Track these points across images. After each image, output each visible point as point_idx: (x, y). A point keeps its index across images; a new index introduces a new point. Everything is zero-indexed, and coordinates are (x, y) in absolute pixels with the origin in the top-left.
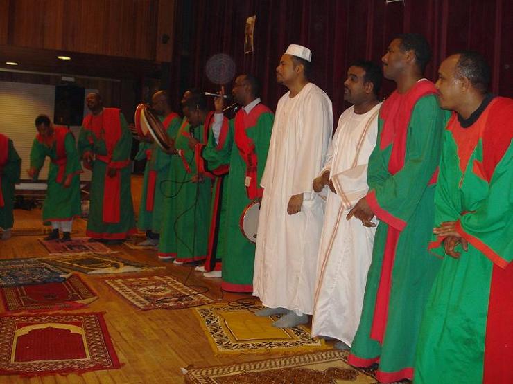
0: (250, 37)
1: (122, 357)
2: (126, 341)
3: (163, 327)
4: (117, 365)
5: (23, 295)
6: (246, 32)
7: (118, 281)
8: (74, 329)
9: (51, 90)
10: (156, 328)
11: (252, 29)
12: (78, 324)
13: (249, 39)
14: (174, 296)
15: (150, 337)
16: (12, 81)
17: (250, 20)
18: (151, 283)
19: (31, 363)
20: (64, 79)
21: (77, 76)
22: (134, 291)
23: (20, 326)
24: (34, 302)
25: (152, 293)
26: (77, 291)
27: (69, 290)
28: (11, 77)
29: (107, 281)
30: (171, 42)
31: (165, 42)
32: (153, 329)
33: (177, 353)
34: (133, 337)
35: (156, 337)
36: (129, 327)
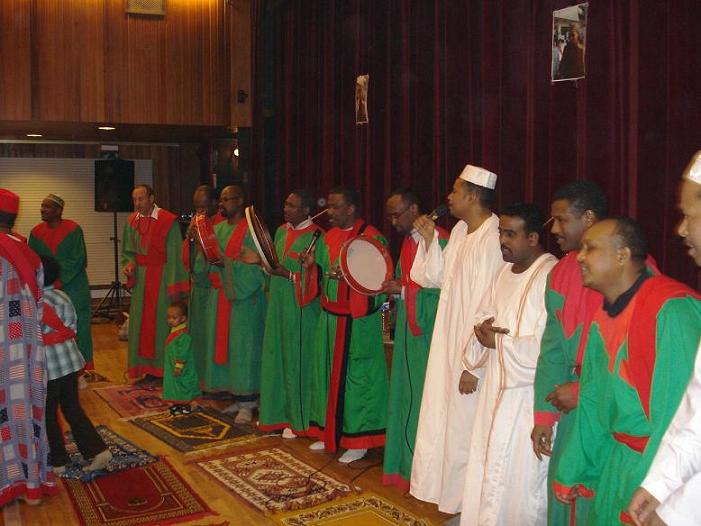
0: (362, 102)
5: (101, 501)
6: (357, 95)
7: (217, 463)
9: (88, 165)
11: (365, 93)
13: (361, 105)
14: (300, 485)
16: (34, 156)
17: (361, 80)
18: (260, 463)
20: (105, 148)
21: (120, 143)
22: (245, 479)
24: (118, 513)
25: (269, 483)
26: (170, 489)
27: (159, 488)
28: (32, 151)
29: (201, 464)
30: (249, 100)
31: (242, 101)
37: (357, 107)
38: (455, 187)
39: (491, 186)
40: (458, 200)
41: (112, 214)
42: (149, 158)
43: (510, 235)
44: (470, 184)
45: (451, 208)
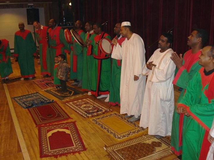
2: (83, 135)
3: (94, 126)
4: (85, 149)
5: (40, 116)
7: (71, 103)
10: (92, 127)
12: (67, 128)
15: (91, 132)
18: (83, 103)
20: (29, 4)
21: (34, 3)
22: (79, 108)
23: (48, 131)
24: (45, 119)
25: (86, 109)
26: (59, 112)
27: (55, 111)
29: (67, 104)
32: (91, 128)
33: (102, 139)
34: (85, 133)
35: (93, 132)
36: (82, 127)
42: (43, 7)
43: (162, 41)
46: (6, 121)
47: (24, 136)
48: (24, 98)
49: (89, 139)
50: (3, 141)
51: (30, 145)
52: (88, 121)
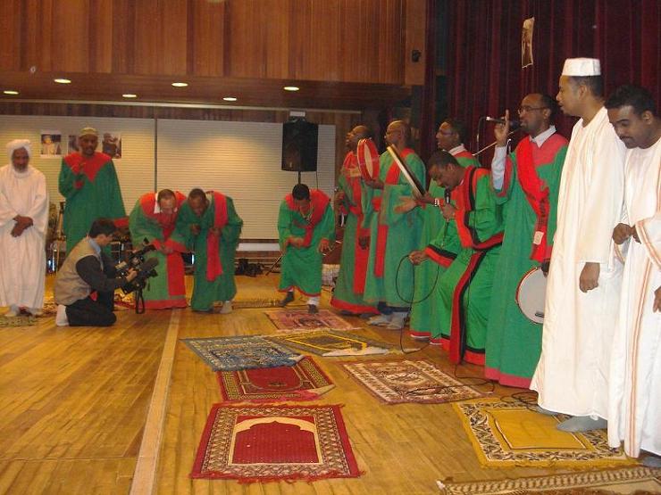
0: (528, 47)
1: (362, 463)
2: (367, 442)
3: (415, 427)
4: (356, 473)
5: (245, 381)
6: (523, 40)
7: (360, 366)
8: (305, 426)
9: (277, 129)
10: (405, 427)
11: (530, 35)
12: (310, 419)
13: (527, 48)
14: (429, 387)
15: (398, 439)
16: (230, 120)
17: (528, 23)
18: (401, 369)
19: (252, 465)
20: (293, 114)
21: (307, 110)
22: (380, 379)
23: (241, 419)
24: (257, 390)
25: (402, 383)
26: (310, 378)
27: (299, 376)
28: (229, 115)
29: (345, 366)
30: (423, 59)
31: (416, 60)
32: (402, 429)
33: (431, 461)
34: (376, 439)
35: (405, 439)
36: (372, 425)
37: (523, 52)
38: (560, 85)
39: (598, 73)
40: (569, 98)
41: (297, 173)
42: (333, 124)
43: (624, 125)
44: (576, 78)
45: (562, 108)
46: (133, 385)
47: (166, 421)
48: (218, 343)
49: (383, 455)
50: (97, 424)
51: (174, 446)
52: (397, 412)
